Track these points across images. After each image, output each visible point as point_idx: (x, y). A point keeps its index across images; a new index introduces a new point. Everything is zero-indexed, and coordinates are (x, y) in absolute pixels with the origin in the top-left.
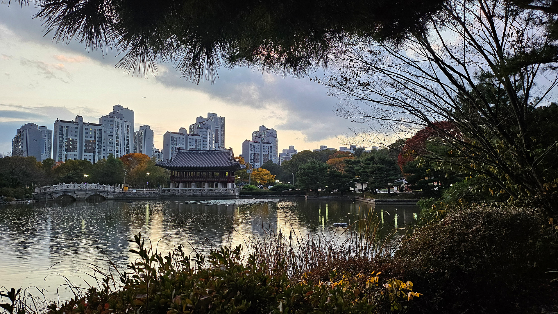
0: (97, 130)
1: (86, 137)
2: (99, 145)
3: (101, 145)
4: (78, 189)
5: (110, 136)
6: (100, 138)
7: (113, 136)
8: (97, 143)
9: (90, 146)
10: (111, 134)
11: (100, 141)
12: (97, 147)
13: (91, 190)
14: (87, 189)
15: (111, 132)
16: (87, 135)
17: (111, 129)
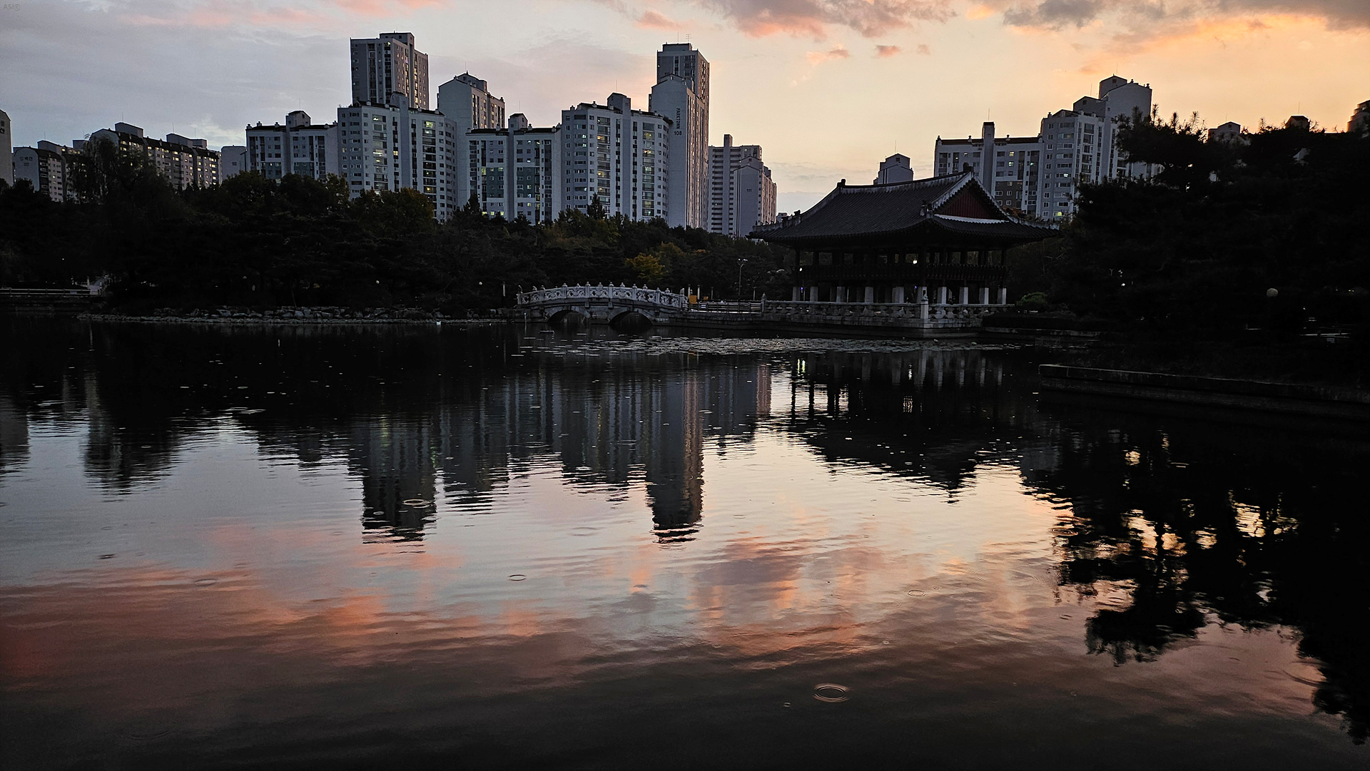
0: (1026, 153)
1: (998, 174)
2: (1030, 193)
3: (1034, 193)
4: (591, 298)
5: (1063, 166)
6: (1033, 173)
7: (1070, 165)
8: (1025, 188)
9: (1009, 198)
10: (1066, 161)
11: (1032, 184)
12: (1025, 197)
13: (618, 301)
14: (609, 299)
15: (1065, 156)
16: (1001, 169)
17: (1066, 146)
